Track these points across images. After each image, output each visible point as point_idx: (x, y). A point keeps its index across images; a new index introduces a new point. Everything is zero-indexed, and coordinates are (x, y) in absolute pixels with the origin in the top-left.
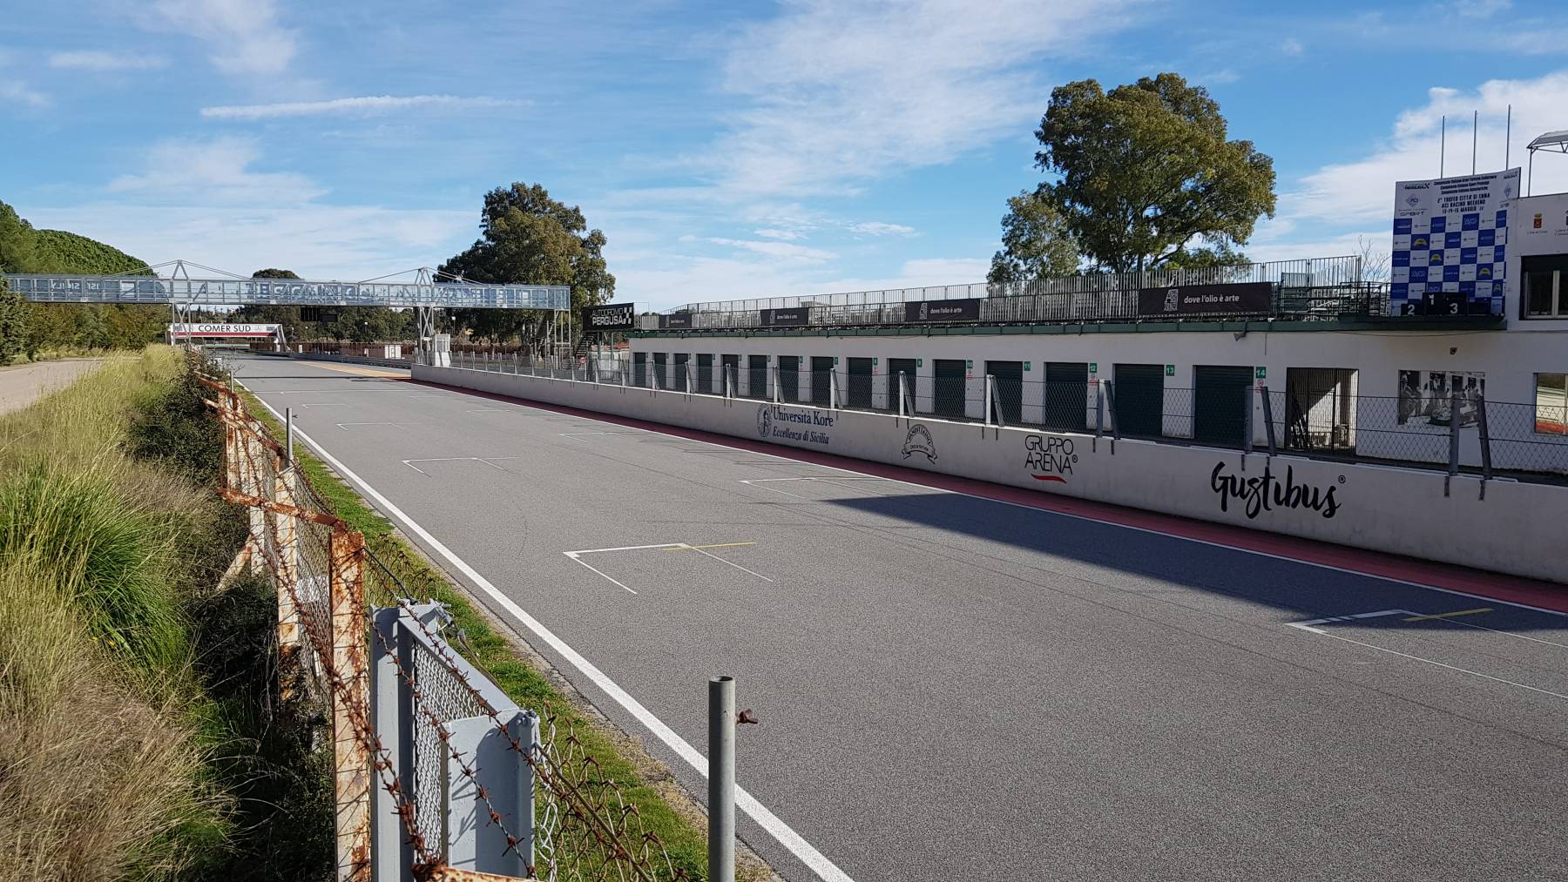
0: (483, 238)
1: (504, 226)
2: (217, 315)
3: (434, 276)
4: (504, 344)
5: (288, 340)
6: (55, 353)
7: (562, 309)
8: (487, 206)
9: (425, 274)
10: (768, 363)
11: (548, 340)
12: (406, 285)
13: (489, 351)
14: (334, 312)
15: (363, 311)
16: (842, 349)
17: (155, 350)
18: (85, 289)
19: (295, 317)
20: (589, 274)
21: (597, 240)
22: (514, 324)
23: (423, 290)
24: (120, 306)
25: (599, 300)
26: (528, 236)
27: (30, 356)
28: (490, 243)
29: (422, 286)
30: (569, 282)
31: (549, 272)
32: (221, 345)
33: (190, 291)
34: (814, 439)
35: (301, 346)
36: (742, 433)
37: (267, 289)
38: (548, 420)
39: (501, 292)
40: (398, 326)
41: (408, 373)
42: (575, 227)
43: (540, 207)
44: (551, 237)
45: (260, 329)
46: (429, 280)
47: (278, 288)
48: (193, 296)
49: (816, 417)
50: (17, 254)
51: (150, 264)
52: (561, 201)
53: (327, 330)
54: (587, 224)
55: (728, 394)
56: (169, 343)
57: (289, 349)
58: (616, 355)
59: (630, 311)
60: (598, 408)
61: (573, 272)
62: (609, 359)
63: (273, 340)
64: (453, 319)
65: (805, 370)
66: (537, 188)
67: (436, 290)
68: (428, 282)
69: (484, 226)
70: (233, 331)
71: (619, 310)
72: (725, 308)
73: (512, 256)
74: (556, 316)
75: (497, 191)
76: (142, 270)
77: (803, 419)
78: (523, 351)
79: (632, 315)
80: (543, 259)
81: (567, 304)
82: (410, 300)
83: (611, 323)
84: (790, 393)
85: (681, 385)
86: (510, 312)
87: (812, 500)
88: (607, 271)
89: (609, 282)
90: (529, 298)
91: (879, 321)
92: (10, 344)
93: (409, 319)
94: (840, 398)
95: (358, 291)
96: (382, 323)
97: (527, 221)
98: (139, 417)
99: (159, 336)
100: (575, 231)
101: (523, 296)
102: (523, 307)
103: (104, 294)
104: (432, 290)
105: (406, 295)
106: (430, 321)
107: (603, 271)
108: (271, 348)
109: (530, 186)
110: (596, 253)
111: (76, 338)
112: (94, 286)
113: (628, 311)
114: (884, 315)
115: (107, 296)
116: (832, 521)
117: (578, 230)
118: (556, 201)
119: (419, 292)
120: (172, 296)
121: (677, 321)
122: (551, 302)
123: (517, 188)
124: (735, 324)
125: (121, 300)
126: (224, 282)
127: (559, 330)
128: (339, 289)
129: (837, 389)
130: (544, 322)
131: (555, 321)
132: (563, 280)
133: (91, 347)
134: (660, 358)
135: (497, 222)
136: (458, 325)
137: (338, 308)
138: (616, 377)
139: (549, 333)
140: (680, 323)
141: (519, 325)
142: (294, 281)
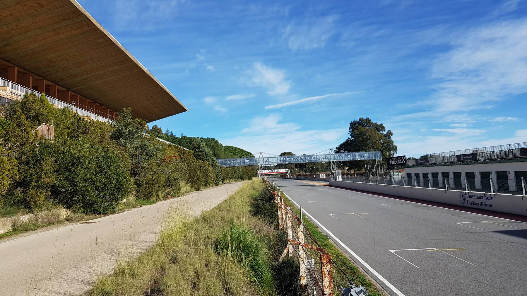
0: (350, 137)
1: (357, 132)
2: (271, 167)
3: (335, 151)
4: (359, 172)
5: (291, 173)
6: (229, 181)
7: (379, 159)
8: (351, 127)
9: (332, 150)
10: (461, 175)
11: (375, 170)
12: (326, 155)
13: (354, 174)
14: (304, 164)
15: (313, 164)
16: (493, 169)
17: (255, 179)
18: (236, 162)
19: (293, 167)
20: (387, 146)
21: (390, 134)
22: (362, 165)
23: (332, 156)
24: (245, 167)
25: (392, 155)
26: (365, 135)
27: (223, 182)
28: (352, 138)
29: (331, 155)
30: (380, 149)
31: (373, 146)
32: (272, 176)
33: (264, 161)
34: (485, 205)
35: (295, 176)
36: (454, 203)
37: (285, 159)
38: (377, 199)
39: (357, 155)
40: (324, 167)
41: (328, 183)
42: (381, 130)
43: (369, 125)
44: (373, 134)
45: (283, 171)
46: (333, 152)
47: (288, 158)
48: (265, 162)
49: (485, 197)
50: (219, 153)
51: (253, 153)
52: (376, 122)
53: (302, 170)
54: (386, 129)
55: (447, 188)
56: (258, 177)
57: (291, 176)
58: (400, 174)
59: (404, 158)
60: (395, 194)
61: (382, 146)
62: (397, 175)
63: (287, 174)
64: (341, 165)
65: (478, 177)
66: (367, 119)
67: (336, 156)
68: (333, 153)
69: (350, 133)
70: (275, 172)
71: (400, 158)
72: (442, 155)
73: (360, 142)
74: (377, 162)
75: (354, 121)
76: (251, 156)
77: (480, 197)
78: (366, 174)
79: (405, 160)
80: (371, 142)
81: (381, 157)
82: (328, 159)
83: (397, 163)
84: (472, 187)
85: (426, 185)
86: (361, 161)
87: (488, 231)
88: (394, 144)
89: (395, 148)
90: (367, 156)
91: (509, 156)
92: (218, 180)
93: (327, 165)
94: (495, 188)
95: (312, 158)
96: (319, 167)
97: (365, 130)
98: (252, 201)
99: (256, 174)
100: (382, 132)
101: (365, 156)
102: (365, 159)
103: (241, 164)
104: (335, 156)
105: (327, 158)
106: (334, 166)
107: (393, 145)
108: (286, 177)
109: (365, 118)
110: (389, 139)
111: (234, 176)
112: (239, 161)
113: (403, 158)
114: (510, 153)
115: (242, 164)
116: (498, 240)
117: (383, 131)
118: (374, 122)
119: (330, 157)
120: (259, 163)
121: (423, 161)
122: (375, 157)
123: (361, 119)
124: (446, 161)
125: (246, 165)
126: (273, 158)
127: (378, 166)
128: (306, 157)
129: (493, 185)
130: (373, 164)
131: (377, 163)
132: (378, 149)
133: (238, 179)
134: (417, 175)
135: (355, 131)
136: (343, 166)
137: (306, 163)
138: (400, 182)
139: (375, 168)
140: (424, 161)
141: (364, 165)
142: (293, 156)
